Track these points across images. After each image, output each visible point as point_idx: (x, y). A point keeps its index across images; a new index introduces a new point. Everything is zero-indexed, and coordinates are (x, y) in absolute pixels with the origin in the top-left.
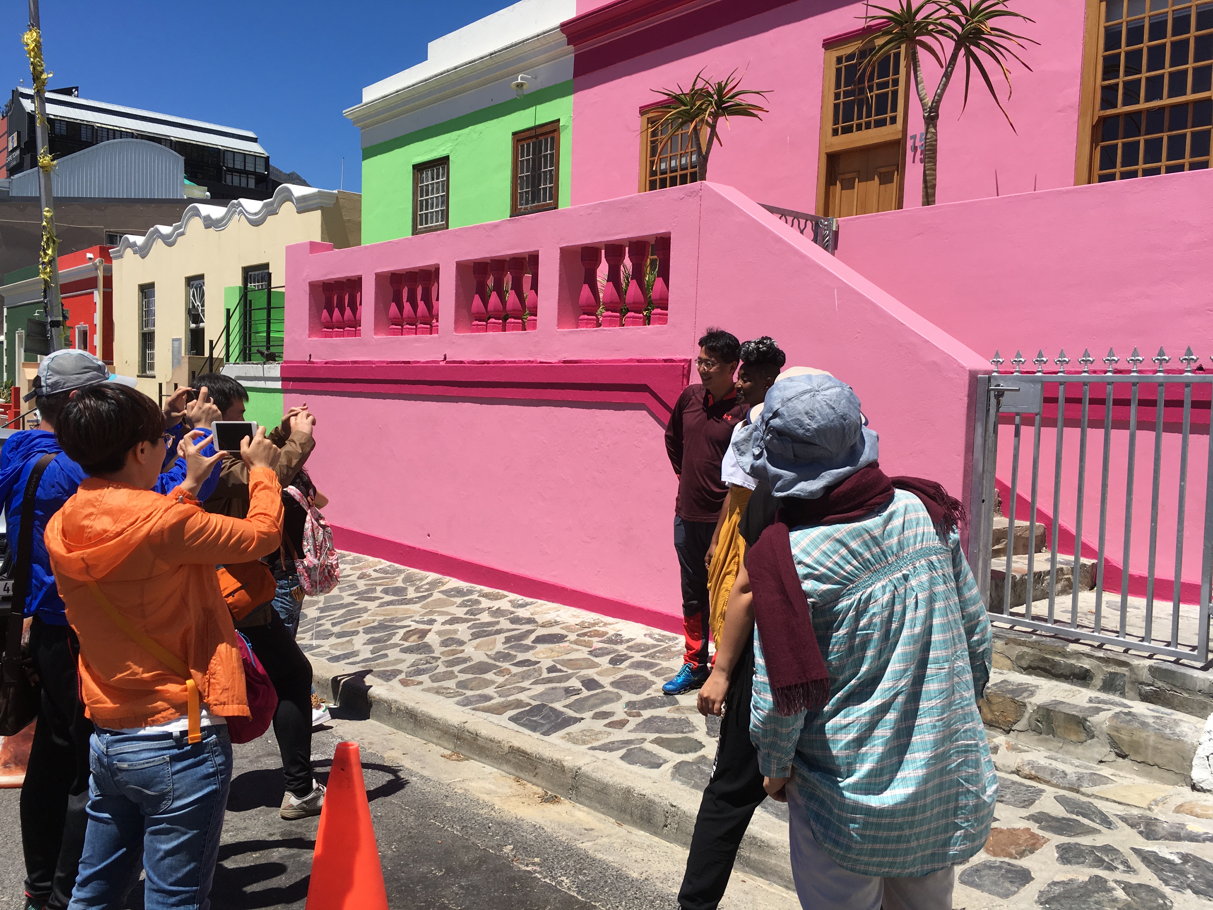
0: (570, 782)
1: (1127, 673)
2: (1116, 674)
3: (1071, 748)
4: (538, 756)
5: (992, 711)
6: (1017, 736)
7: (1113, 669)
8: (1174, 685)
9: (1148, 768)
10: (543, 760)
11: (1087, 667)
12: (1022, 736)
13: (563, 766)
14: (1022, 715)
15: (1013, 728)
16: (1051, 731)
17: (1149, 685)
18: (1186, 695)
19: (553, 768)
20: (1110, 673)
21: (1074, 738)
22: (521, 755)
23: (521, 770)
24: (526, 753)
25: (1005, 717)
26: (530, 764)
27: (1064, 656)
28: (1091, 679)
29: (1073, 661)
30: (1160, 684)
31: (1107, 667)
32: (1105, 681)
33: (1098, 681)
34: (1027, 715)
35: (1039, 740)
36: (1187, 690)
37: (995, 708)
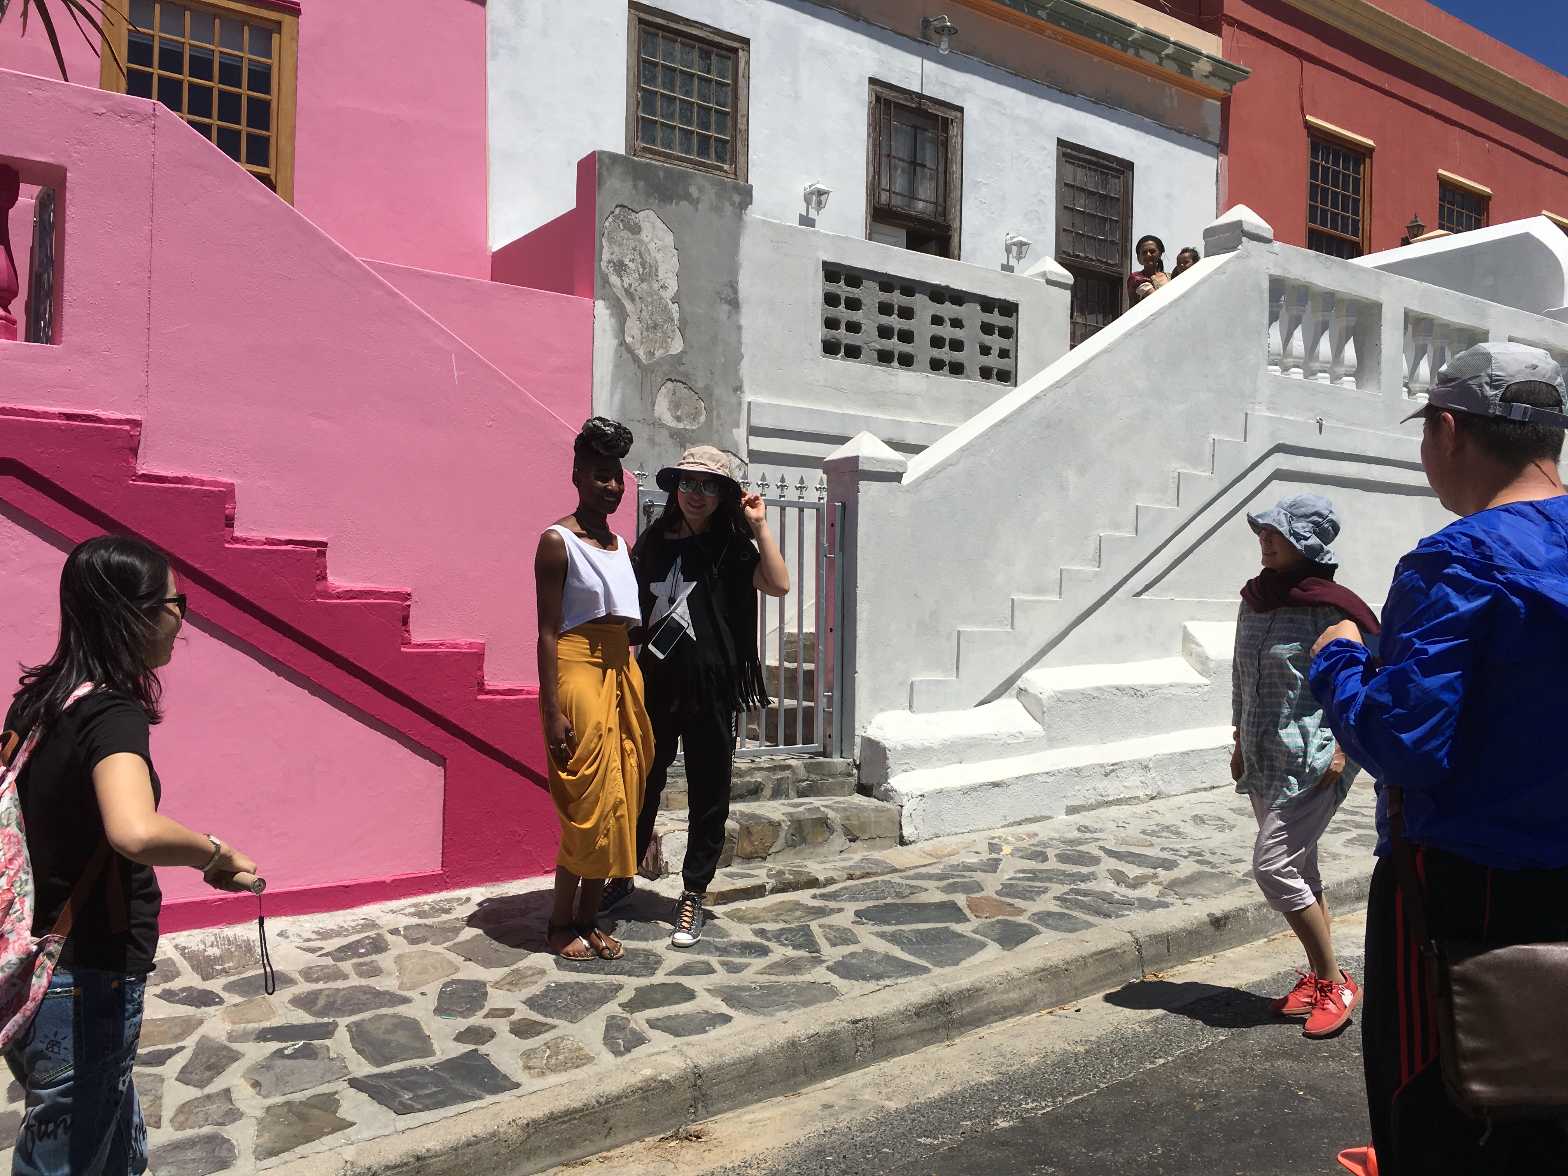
0: (688, 1095)
1: (790, 776)
2: (782, 778)
3: (819, 850)
4: (603, 1100)
5: (751, 842)
6: (774, 858)
7: (780, 775)
8: (824, 775)
9: (873, 842)
10: (618, 1098)
11: (759, 780)
12: (779, 857)
13: (667, 1082)
14: (777, 836)
15: (770, 852)
16: (804, 841)
17: (805, 781)
18: (831, 780)
19: (643, 1099)
20: (778, 780)
21: (820, 839)
22: (564, 1122)
23: (572, 1147)
24: (575, 1111)
25: (763, 844)
26: (590, 1123)
27: (740, 776)
28: (762, 790)
29: (748, 779)
30: (813, 777)
31: (774, 775)
32: (773, 789)
33: (768, 792)
34: (782, 834)
35: (795, 854)
36: (832, 776)
37: (754, 838)
